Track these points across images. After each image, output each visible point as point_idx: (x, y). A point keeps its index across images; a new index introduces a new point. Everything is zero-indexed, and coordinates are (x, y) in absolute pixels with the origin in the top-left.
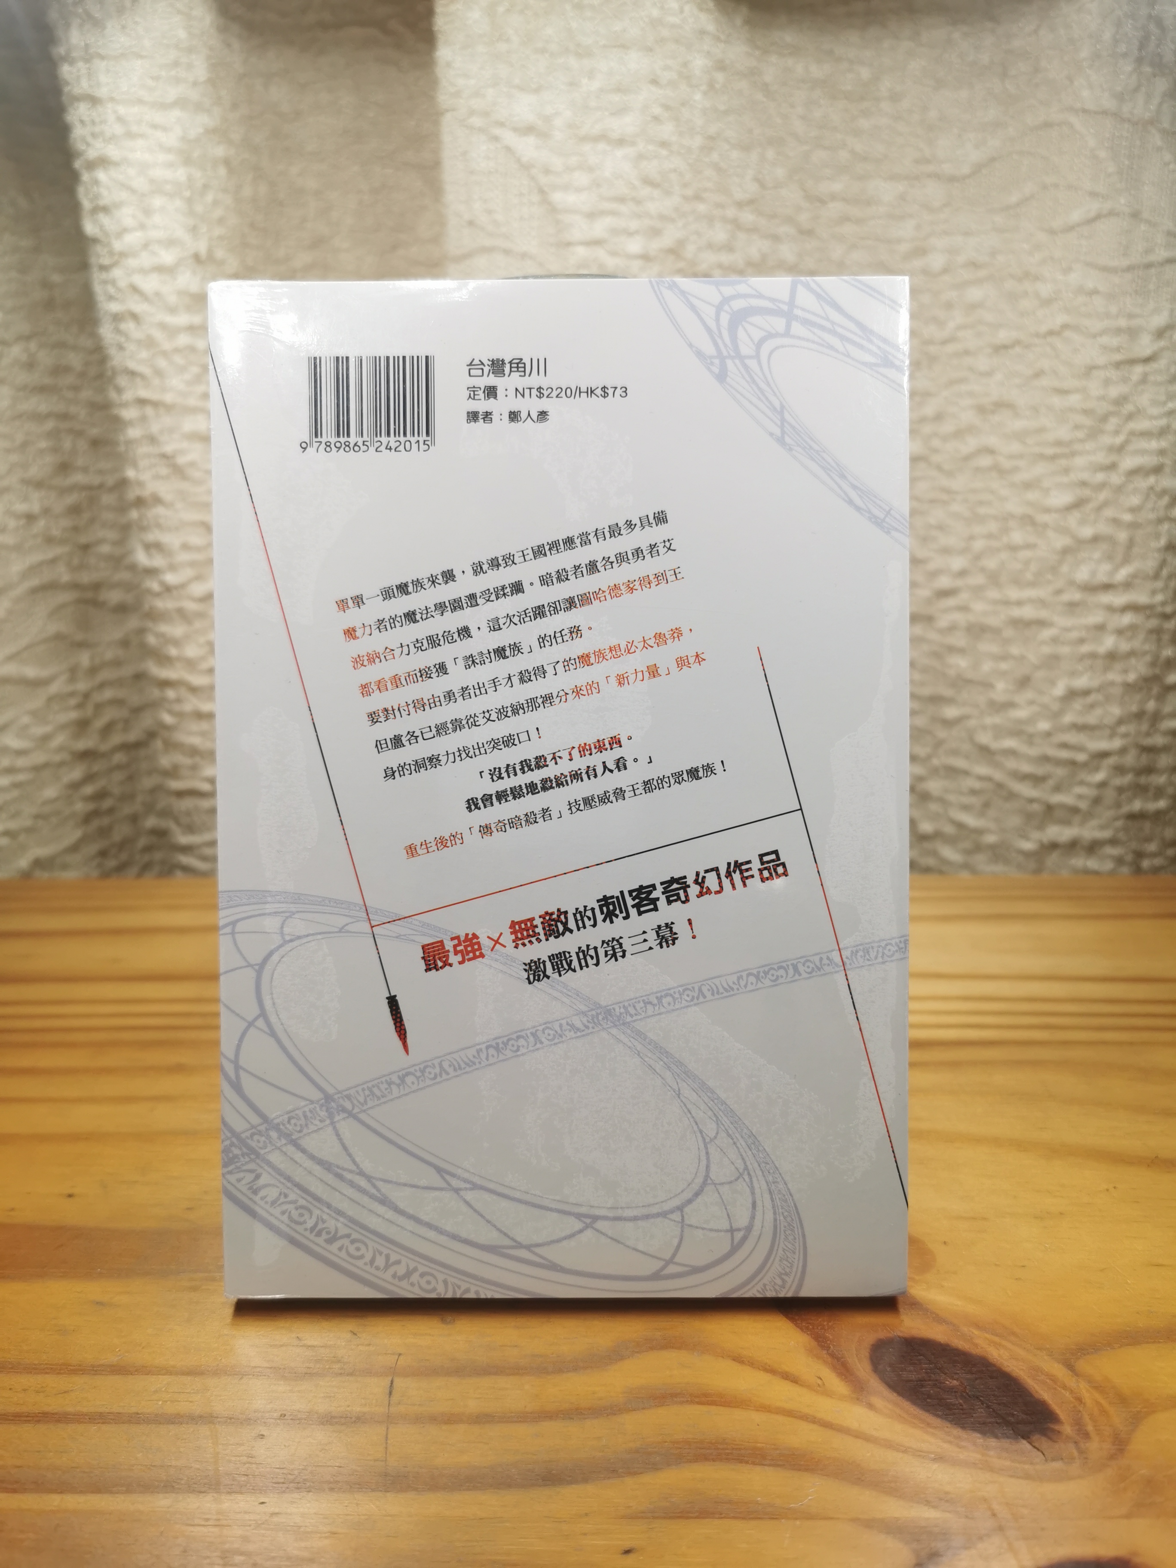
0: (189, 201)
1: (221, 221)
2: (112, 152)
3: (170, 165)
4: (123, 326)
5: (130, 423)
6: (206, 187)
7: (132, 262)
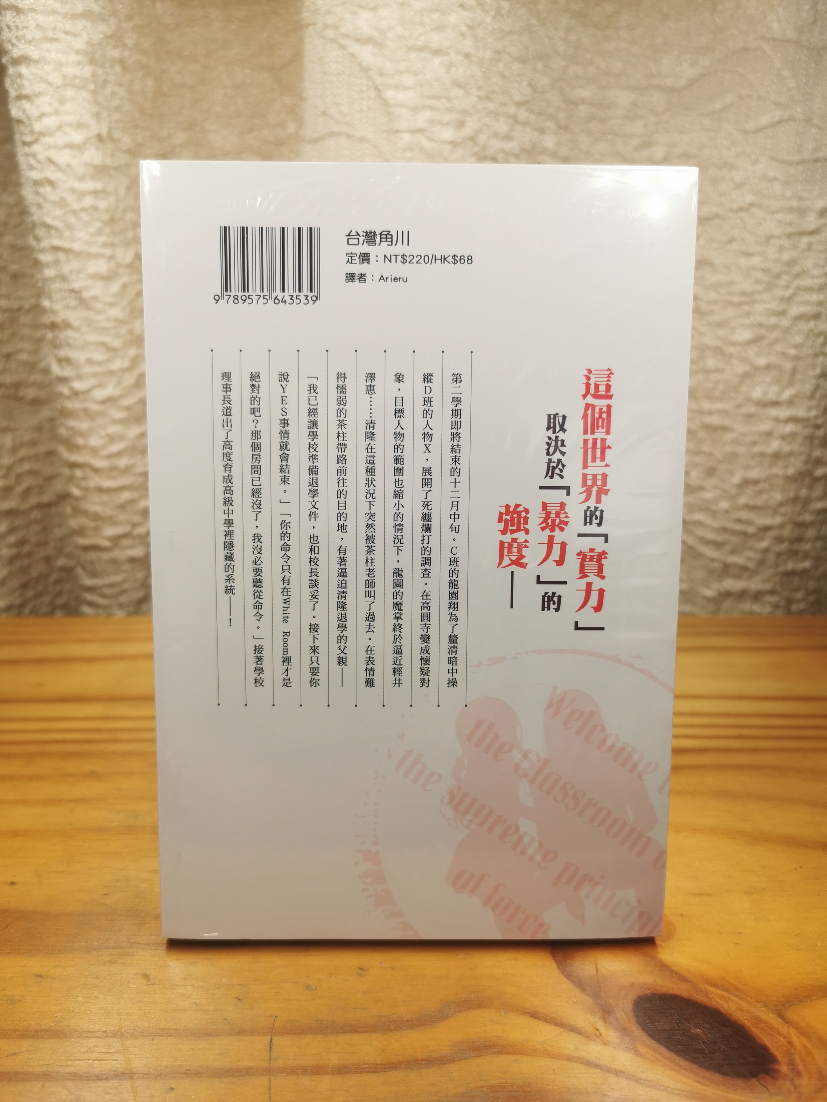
0: (94, 92)
1: (118, 108)
2: (33, 53)
3: (79, 64)
4: (41, 190)
5: (47, 265)
6: (105, 82)
7: (48, 140)
